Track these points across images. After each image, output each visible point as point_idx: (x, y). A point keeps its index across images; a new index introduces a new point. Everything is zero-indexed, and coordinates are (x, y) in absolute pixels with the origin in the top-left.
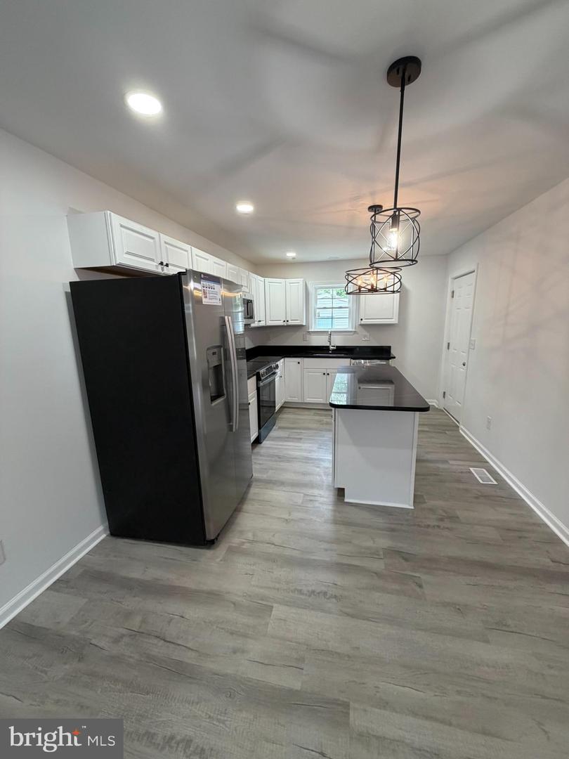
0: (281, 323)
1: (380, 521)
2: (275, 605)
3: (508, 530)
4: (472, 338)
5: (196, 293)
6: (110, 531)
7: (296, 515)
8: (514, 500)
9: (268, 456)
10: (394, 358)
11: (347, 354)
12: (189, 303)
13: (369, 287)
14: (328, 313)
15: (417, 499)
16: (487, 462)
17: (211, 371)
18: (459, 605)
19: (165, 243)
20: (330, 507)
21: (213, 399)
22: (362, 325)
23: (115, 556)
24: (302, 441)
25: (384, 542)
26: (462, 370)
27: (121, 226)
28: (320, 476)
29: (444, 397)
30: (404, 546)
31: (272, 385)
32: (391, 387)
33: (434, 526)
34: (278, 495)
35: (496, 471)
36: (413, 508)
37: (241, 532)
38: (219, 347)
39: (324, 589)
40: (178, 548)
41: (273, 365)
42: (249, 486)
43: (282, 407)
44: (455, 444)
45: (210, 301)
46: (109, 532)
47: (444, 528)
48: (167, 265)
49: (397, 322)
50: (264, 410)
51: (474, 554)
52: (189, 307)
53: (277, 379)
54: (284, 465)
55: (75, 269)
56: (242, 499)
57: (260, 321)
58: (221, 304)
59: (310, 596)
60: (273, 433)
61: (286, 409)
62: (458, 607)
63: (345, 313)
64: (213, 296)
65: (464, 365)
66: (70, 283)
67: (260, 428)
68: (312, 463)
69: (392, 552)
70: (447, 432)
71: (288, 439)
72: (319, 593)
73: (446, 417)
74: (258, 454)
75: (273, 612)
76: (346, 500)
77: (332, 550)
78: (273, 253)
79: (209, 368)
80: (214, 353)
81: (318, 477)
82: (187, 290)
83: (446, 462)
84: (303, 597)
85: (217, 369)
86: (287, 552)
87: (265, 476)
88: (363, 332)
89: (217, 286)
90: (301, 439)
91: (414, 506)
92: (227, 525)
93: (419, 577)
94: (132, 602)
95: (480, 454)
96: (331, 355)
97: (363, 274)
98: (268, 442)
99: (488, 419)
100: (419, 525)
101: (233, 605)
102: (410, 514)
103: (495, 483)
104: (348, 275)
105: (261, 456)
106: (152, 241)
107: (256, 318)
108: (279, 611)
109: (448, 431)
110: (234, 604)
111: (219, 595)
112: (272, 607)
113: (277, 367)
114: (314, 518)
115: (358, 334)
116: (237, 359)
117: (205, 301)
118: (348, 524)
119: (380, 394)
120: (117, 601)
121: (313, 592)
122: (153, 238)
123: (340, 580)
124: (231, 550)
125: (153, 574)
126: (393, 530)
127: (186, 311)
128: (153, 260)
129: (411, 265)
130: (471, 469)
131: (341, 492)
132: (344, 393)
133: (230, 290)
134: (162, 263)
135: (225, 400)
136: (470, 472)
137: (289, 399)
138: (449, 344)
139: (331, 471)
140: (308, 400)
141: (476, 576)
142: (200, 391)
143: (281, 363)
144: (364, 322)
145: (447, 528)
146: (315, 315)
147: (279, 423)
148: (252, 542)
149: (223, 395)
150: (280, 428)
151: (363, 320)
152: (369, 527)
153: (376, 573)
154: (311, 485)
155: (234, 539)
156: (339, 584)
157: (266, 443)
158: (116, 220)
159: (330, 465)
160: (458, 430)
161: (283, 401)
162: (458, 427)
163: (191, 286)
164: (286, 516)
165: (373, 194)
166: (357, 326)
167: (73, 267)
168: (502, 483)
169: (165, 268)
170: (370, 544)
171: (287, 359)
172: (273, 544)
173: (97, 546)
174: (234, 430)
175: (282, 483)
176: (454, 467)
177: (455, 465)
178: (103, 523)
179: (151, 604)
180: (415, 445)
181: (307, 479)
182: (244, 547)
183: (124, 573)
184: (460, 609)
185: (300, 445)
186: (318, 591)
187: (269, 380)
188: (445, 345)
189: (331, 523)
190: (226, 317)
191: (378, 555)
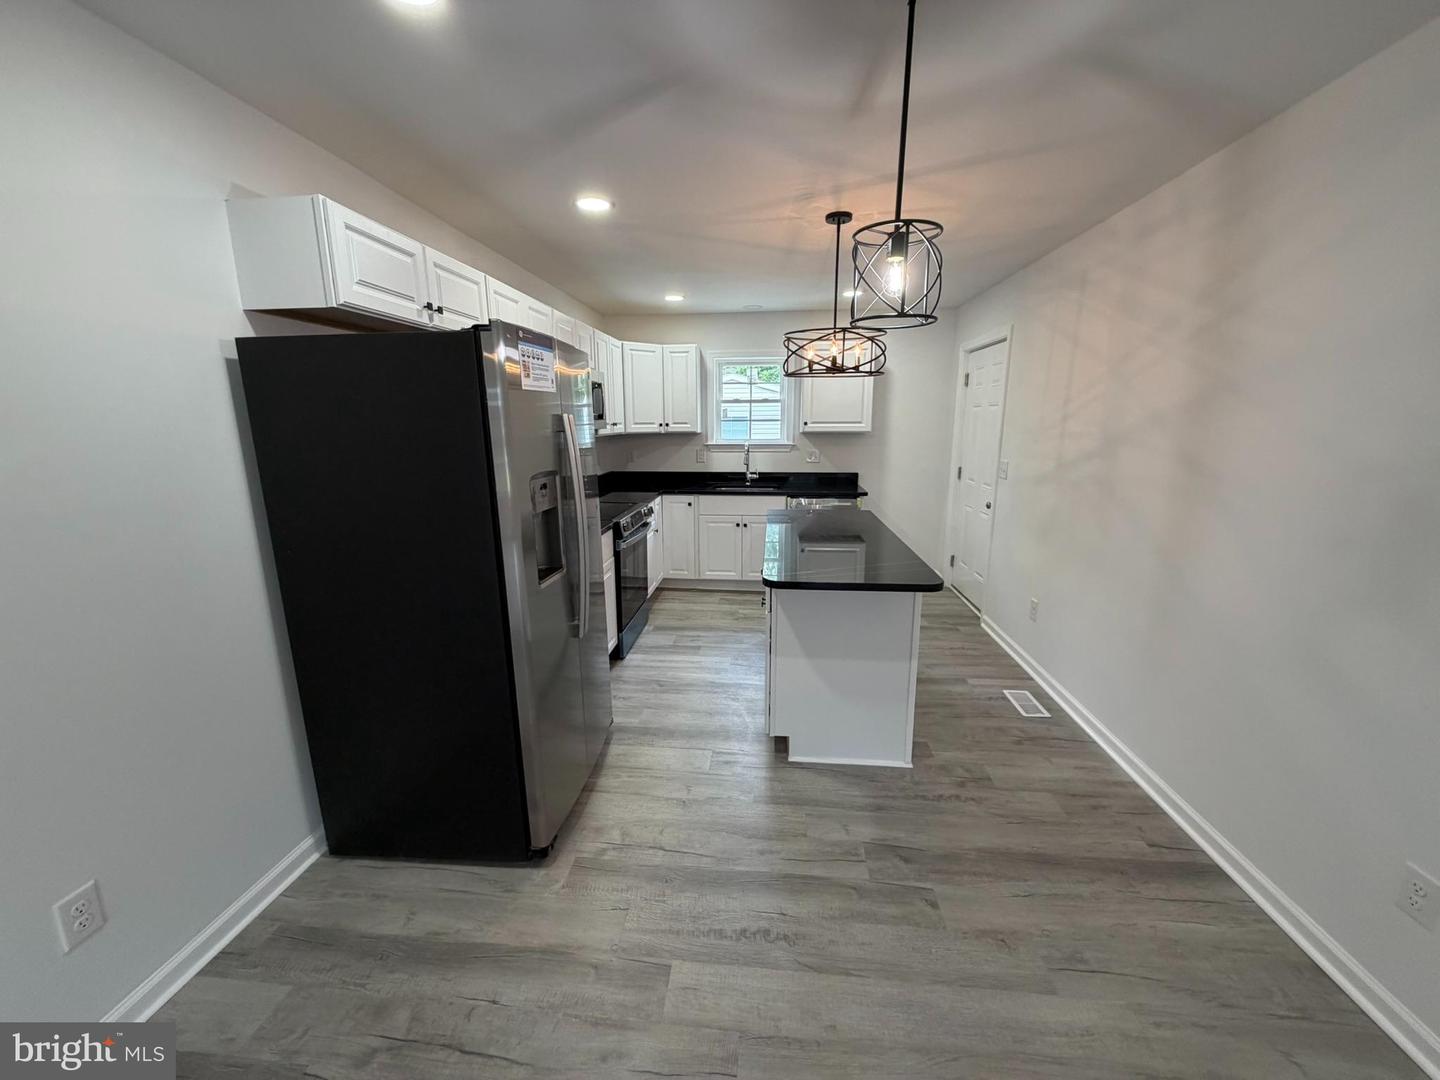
0: (654, 428)
1: (855, 794)
2: (675, 963)
3: (1074, 795)
4: (1002, 460)
5: (510, 368)
6: (329, 845)
7: (701, 792)
8: (1079, 744)
9: (638, 683)
10: (866, 494)
11: (778, 488)
12: (495, 386)
13: (828, 364)
14: (741, 410)
15: (919, 750)
16: (1032, 679)
17: (538, 520)
18: (1001, 933)
19: (436, 265)
20: (763, 774)
21: (543, 575)
22: (805, 434)
23: (344, 896)
24: (701, 652)
25: (865, 832)
26: (985, 515)
27: (348, 227)
28: (740, 716)
29: (952, 565)
30: (900, 836)
31: (641, 549)
32: (859, 549)
33: (950, 797)
34: (663, 756)
35: (1046, 694)
36: (911, 766)
37: (599, 830)
38: (552, 474)
39: (764, 924)
40: (476, 869)
41: (644, 509)
42: (607, 743)
43: (659, 590)
44: (975, 649)
45: (536, 383)
46: (325, 848)
47: (967, 799)
48: (440, 310)
49: (869, 429)
50: (627, 595)
51: (1020, 841)
52: (496, 394)
53: (650, 535)
54: (671, 698)
55: (247, 312)
56: (597, 767)
57: (615, 424)
58: (554, 390)
59: (738, 940)
60: (647, 638)
61: (666, 593)
62: (1000, 937)
63: (774, 410)
64: (541, 374)
65: (988, 507)
66: (237, 340)
67: (620, 629)
68: (725, 692)
69: (882, 849)
70: (959, 628)
71: (675, 649)
72: (754, 934)
73: (956, 601)
74: (618, 679)
75: (671, 977)
76: (791, 759)
77: (772, 852)
78: (639, 293)
79: (535, 516)
80: (544, 486)
81: (736, 719)
82: (492, 361)
83: (963, 681)
84: (725, 942)
85: (549, 516)
86: (688, 862)
87: (634, 721)
88: (808, 446)
89: (547, 355)
90: (699, 648)
91: (913, 761)
92: (571, 818)
93: (932, 890)
94: (387, 984)
95: (1018, 666)
96: (748, 490)
97: (819, 339)
98: (639, 656)
99: (1033, 602)
100: (924, 797)
101: (593, 971)
102: (908, 778)
103: (1047, 715)
104: (789, 339)
105: (625, 682)
106: (408, 260)
107: (609, 418)
108: (682, 972)
109: (962, 625)
110: (596, 967)
111: (562, 953)
112: (670, 966)
113: (651, 511)
114: (735, 794)
115: (798, 449)
116: (586, 496)
117: (527, 384)
118: (796, 802)
119: (842, 561)
120: (355, 985)
121: (744, 931)
122: (411, 255)
123: (790, 907)
124: (579, 866)
125: (427, 923)
126: (879, 808)
127: (490, 403)
128: (411, 299)
129: (923, 325)
130: (1005, 691)
131: (781, 745)
132: (774, 560)
133: (569, 362)
134: (429, 306)
135: (563, 577)
136: (1005, 698)
137: (672, 574)
138: (960, 469)
139: (761, 705)
140: (708, 575)
141: (1026, 880)
142: (519, 559)
143: (656, 503)
144: (811, 428)
145: (973, 799)
146: (718, 415)
147: (656, 619)
148: (622, 847)
149: (561, 567)
150: (658, 629)
151: (809, 425)
152: (835, 805)
153: (855, 889)
154: (725, 734)
155: (584, 845)
156: (790, 912)
157: (632, 658)
158: (338, 214)
159: (761, 695)
160: (979, 625)
161: (660, 577)
162: (979, 618)
163: (501, 353)
164: (683, 795)
165: (837, 191)
166: (797, 433)
167: (241, 308)
168: (1058, 716)
169: (436, 316)
170: (838, 836)
171: (668, 499)
172: (662, 849)
173: (301, 878)
174: (581, 636)
175: (669, 733)
176: (977, 690)
177: (979, 685)
178: (312, 830)
179: (428, 983)
180: (916, 652)
181: (716, 722)
182: (606, 858)
183: (365, 926)
184: (1003, 939)
185: (696, 658)
186: (753, 929)
187: (637, 537)
188: (954, 473)
189: (767, 803)
190: (565, 416)
191: (857, 855)
